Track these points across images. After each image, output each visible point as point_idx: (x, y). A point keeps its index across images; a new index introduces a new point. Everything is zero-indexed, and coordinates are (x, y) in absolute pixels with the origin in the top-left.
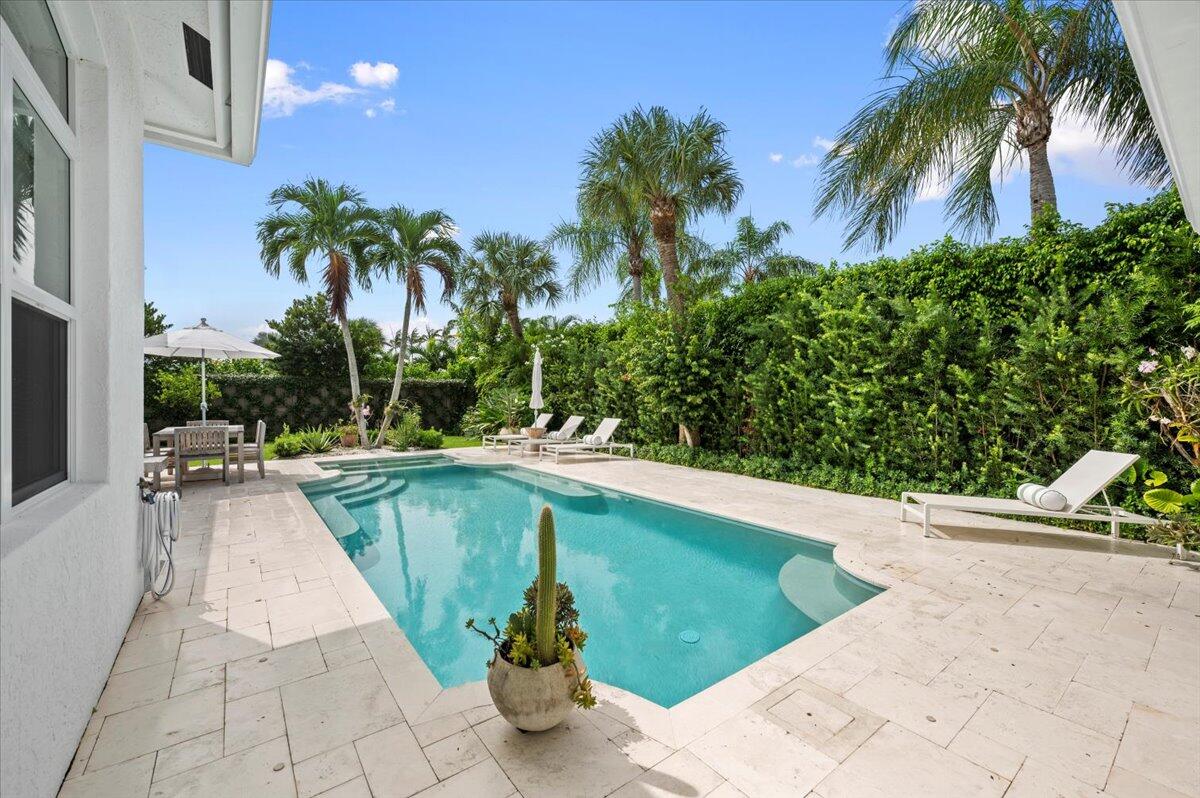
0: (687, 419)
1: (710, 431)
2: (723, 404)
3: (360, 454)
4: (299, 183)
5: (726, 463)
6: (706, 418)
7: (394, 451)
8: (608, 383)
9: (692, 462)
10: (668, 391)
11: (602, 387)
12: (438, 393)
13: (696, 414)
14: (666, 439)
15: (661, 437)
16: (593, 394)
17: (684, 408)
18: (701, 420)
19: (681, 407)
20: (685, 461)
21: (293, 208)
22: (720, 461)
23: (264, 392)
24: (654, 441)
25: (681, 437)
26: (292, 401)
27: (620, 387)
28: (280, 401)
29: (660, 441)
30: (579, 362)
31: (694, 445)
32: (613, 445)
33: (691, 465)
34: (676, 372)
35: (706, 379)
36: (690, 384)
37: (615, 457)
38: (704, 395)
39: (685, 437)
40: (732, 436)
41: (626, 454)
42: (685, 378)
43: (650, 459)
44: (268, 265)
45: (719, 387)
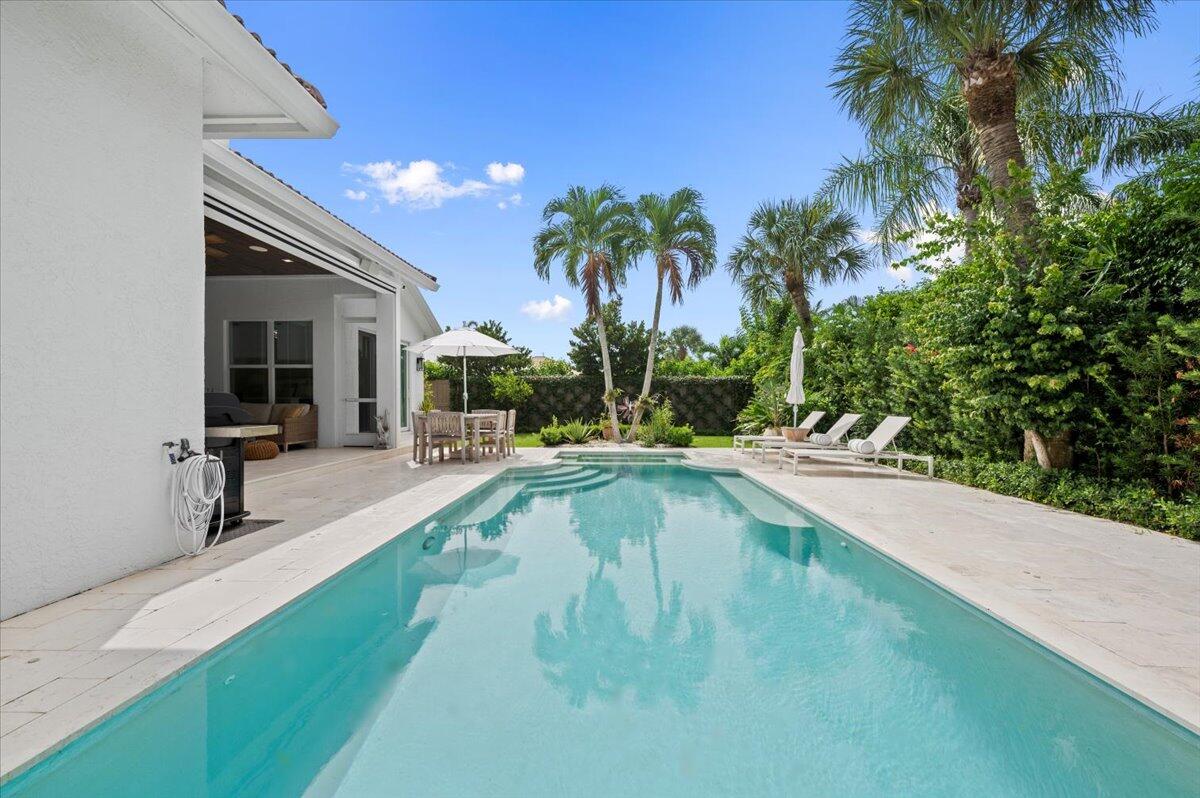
0: (1035, 418)
1: (1091, 439)
2: (1123, 390)
3: (611, 447)
4: (563, 195)
5: (1118, 503)
6: (1079, 415)
7: (642, 446)
8: (905, 368)
9: (1042, 492)
10: (987, 370)
11: (897, 374)
12: (718, 391)
13: (1052, 411)
14: (999, 452)
15: (990, 447)
16: (888, 385)
17: (1025, 400)
18: (1067, 421)
19: (1018, 397)
20: (1026, 491)
21: (561, 218)
22: (1106, 499)
23: (566, 391)
24: (977, 453)
25: (1027, 448)
26: (587, 398)
27: (923, 370)
28: (577, 399)
29: (987, 455)
30: (870, 342)
31: (1052, 464)
32: (902, 455)
33: (1039, 500)
34: (1008, 337)
35: (1077, 345)
36: (1037, 356)
37: (906, 473)
38: (1073, 375)
39: (1034, 450)
40: (1146, 452)
41: (924, 471)
42: (1027, 346)
43: (961, 482)
44: (540, 273)
45: (1111, 358)
